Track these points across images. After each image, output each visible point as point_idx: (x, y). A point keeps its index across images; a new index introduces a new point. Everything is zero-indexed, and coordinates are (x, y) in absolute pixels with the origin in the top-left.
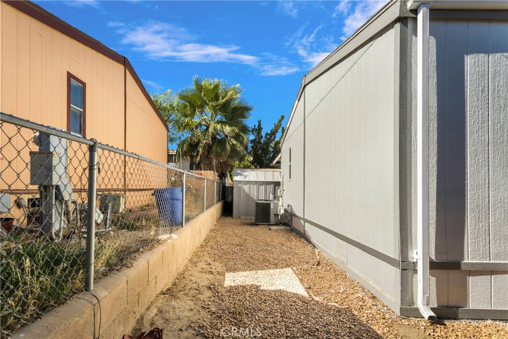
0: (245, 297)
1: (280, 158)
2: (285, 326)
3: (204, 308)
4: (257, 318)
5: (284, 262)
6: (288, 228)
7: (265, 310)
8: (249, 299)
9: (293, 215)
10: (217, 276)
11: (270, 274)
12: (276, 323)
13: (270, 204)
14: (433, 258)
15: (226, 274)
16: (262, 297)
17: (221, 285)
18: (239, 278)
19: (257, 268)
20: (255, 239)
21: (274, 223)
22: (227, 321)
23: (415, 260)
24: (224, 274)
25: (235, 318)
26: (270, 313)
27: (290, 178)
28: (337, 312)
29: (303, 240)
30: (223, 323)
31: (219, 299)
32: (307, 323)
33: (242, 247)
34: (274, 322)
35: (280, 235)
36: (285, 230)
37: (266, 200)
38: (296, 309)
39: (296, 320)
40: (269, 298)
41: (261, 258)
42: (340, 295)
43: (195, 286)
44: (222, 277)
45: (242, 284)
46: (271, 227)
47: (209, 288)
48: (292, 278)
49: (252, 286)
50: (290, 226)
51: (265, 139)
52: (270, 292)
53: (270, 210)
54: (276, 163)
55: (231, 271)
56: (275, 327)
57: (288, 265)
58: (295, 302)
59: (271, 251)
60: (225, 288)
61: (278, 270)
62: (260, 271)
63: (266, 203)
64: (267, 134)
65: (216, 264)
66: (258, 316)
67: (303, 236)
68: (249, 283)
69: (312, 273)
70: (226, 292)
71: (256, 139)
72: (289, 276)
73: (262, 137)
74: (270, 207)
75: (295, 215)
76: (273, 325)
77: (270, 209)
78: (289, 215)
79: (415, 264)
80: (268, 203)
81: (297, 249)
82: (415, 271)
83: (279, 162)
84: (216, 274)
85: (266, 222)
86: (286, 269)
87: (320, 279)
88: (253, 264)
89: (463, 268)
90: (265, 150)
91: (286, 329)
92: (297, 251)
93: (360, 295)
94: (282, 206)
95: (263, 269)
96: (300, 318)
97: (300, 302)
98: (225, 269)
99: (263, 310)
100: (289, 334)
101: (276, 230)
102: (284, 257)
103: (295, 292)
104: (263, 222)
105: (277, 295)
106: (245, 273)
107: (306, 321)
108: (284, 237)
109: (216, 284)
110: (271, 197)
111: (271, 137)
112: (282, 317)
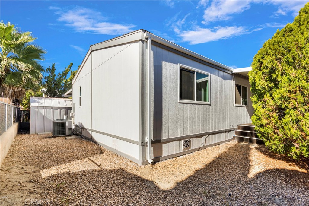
0: (62, 179)
1: (72, 92)
2: (91, 185)
3: (31, 193)
4: (73, 186)
5: (82, 156)
6: (79, 137)
7: (78, 181)
8: (65, 179)
9: (82, 128)
10: (33, 174)
11: (75, 164)
12: (86, 185)
13: (65, 122)
14: (153, 139)
15: (41, 171)
16: (74, 176)
17: (40, 178)
18: (53, 171)
19: (64, 163)
20: (57, 146)
21: (68, 135)
22: (53, 194)
23: (147, 141)
24: (39, 171)
25: (59, 191)
26: (81, 182)
27: (80, 105)
28: (116, 171)
29: (91, 142)
30: (51, 195)
31: (42, 185)
32: (103, 180)
33: (47, 153)
34: (85, 185)
35: (75, 141)
36: (77, 138)
37: (62, 120)
38: (96, 176)
39: (97, 181)
40: (78, 175)
41: (65, 157)
42: (116, 164)
43: (16, 184)
44: (38, 174)
45: (56, 173)
46: (67, 137)
47: (30, 182)
48: (89, 163)
49: (64, 173)
50: (81, 135)
51: (58, 77)
52: (78, 173)
53: (65, 127)
54: (68, 95)
55: (44, 169)
56: (86, 187)
57: (85, 157)
58: (94, 173)
59: (71, 152)
60: (44, 179)
61: (79, 161)
62: (67, 164)
63: (62, 122)
64: (59, 74)
65: (29, 167)
66: (74, 186)
67: (91, 140)
68: (61, 172)
69: (100, 158)
70: (46, 180)
71: (49, 76)
72: (87, 162)
73: (55, 75)
74: (65, 124)
75: (84, 128)
76: (85, 186)
77: (65, 125)
78: (80, 128)
79: (147, 143)
80: (64, 122)
81: (88, 147)
82: (147, 146)
83: (71, 94)
84: (32, 173)
85: (62, 135)
86: (84, 159)
87: (105, 160)
88: (60, 161)
89: (161, 142)
90: (57, 85)
91: (92, 186)
92: (89, 149)
93: (125, 162)
94: (74, 123)
95: (68, 162)
96: (99, 179)
97: (97, 173)
98: (38, 168)
99: (77, 181)
100: (95, 187)
101: (71, 139)
102: (81, 153)
103: (93, 169)
104: (60, 135)
105: (83, 173)
106: (56, 167)
107: (102, 180)
108: (78, 142)
109: (35, 178)
110: (65, 118)
111: (63, 76)
112: (89, 181)
